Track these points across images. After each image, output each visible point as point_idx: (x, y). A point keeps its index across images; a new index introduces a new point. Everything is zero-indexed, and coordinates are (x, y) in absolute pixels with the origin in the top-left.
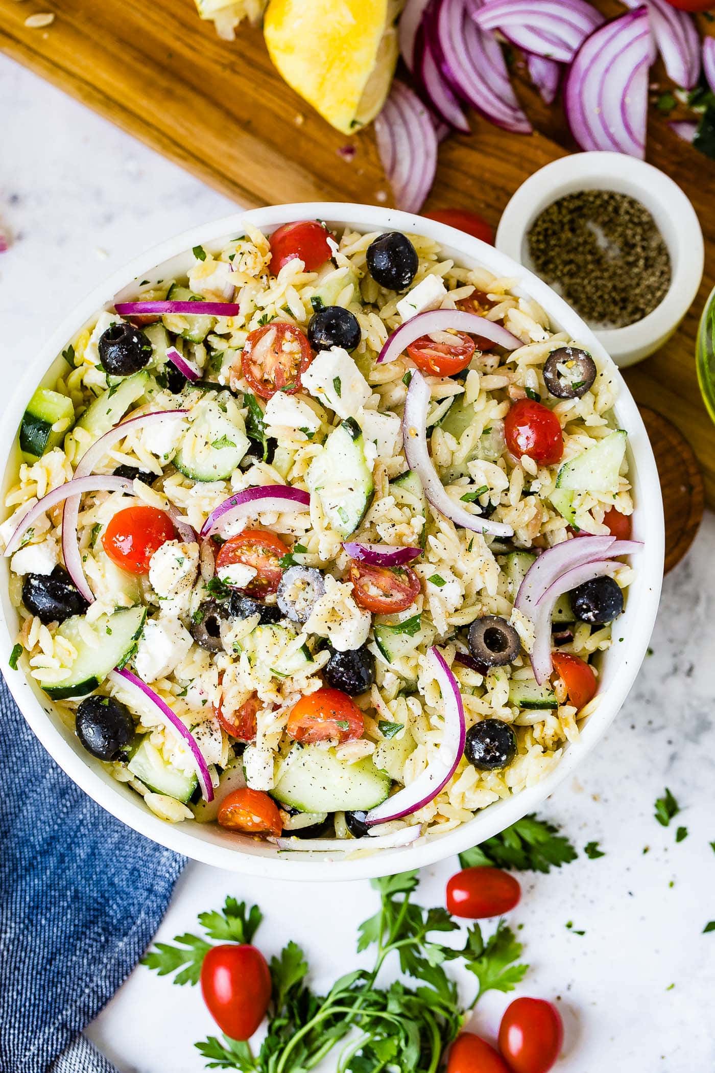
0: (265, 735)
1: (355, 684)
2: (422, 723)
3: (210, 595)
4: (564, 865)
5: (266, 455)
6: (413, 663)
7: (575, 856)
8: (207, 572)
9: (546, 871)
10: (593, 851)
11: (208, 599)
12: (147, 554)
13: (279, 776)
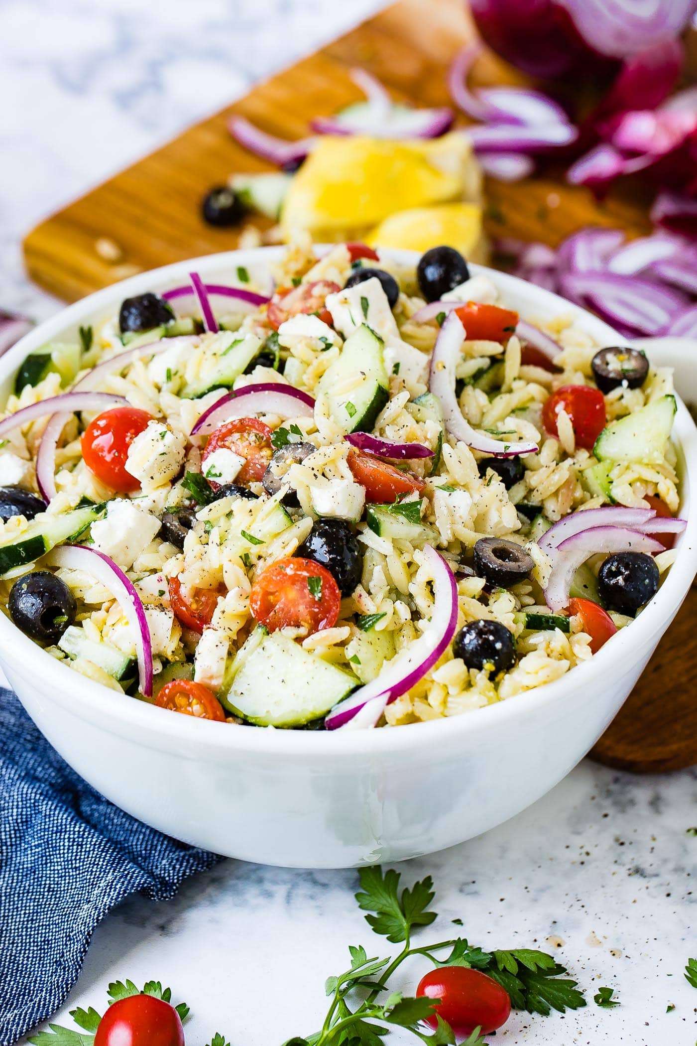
0: (223, 612)
1: (336, 558)
2: (408, 631)
3: (190, 499)
4: (569, 1011)
5: (276, 364)
6: (407, 558)
7: (583, 1004)
8: (191, 469)
9: (545, 1013)
10: (605, 998)
11: (187, 503)
12: (127, 439)
13: (233, 669)
